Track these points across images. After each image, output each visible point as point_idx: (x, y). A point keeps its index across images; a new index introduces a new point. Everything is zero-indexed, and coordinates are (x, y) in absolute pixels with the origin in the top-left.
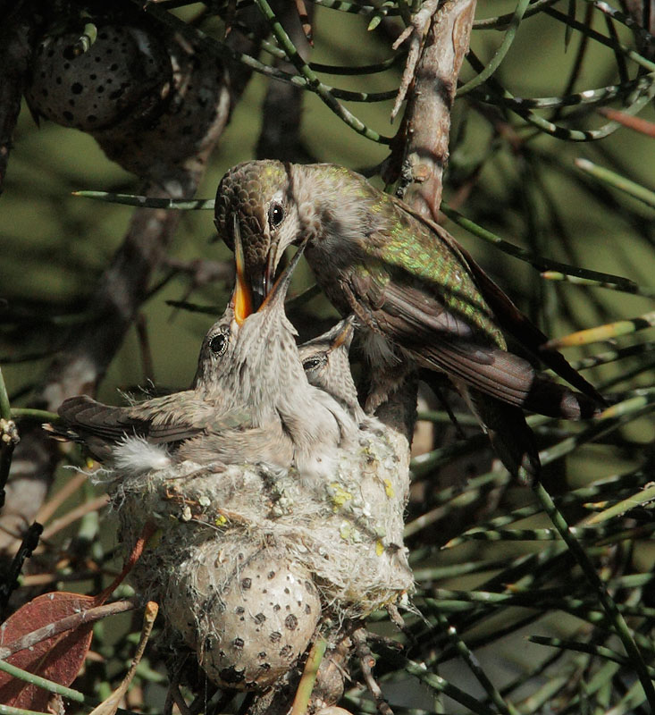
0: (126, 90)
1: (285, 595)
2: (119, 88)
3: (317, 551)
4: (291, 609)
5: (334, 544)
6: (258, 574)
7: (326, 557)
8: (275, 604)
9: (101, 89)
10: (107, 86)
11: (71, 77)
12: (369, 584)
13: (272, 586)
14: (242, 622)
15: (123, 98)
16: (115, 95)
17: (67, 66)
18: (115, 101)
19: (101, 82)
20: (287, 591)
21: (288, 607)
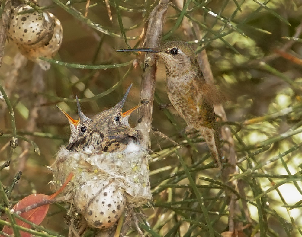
0: (42, 32)
1: (118, 198)
2: (40, 31)
3: (127, 184)
4: (119, 203)
5: (132, 183)
6: (110, 191)
7: (130, 187)
8: (114, 201)
9: (33, 32)
10: (35, 31)
11: (24, 27)
12: (141, 197)
13: (114, 195)
14: (104, 207)
15: (41, 35)
16: (38, 34)
17: (23, 24)
18: (38, 36)
19: (33, 29)
20: (118, 197)
21: (118, 202)
